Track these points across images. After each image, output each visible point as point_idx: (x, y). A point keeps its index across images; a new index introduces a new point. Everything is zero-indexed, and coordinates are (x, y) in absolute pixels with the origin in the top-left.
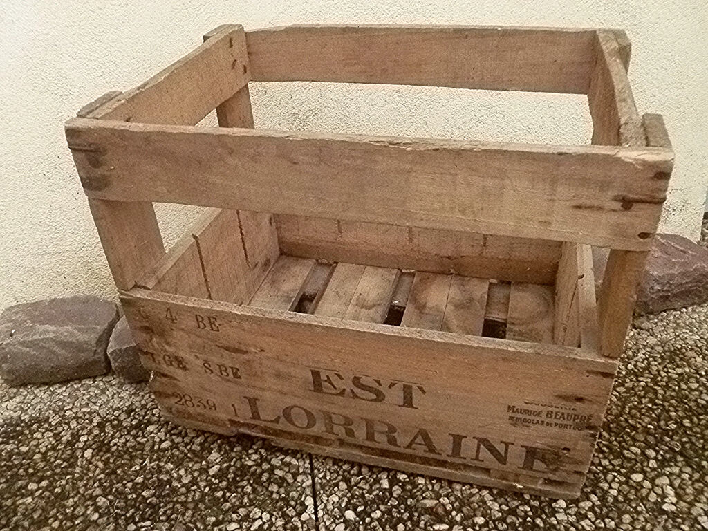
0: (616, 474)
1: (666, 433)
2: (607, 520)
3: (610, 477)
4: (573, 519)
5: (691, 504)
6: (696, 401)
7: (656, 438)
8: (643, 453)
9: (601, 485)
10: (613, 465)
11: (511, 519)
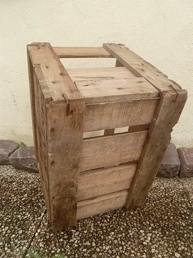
0: (136, 229)
1: (162, 219)
2: (123, 242)
3: (133, 229)
4: (113, 239)
5: (153, 244)
6: (180, 211)
7: (158, 220)
8: (150, 224)
9: (129, 231)
10: (137, 226)
11: (95, 234)
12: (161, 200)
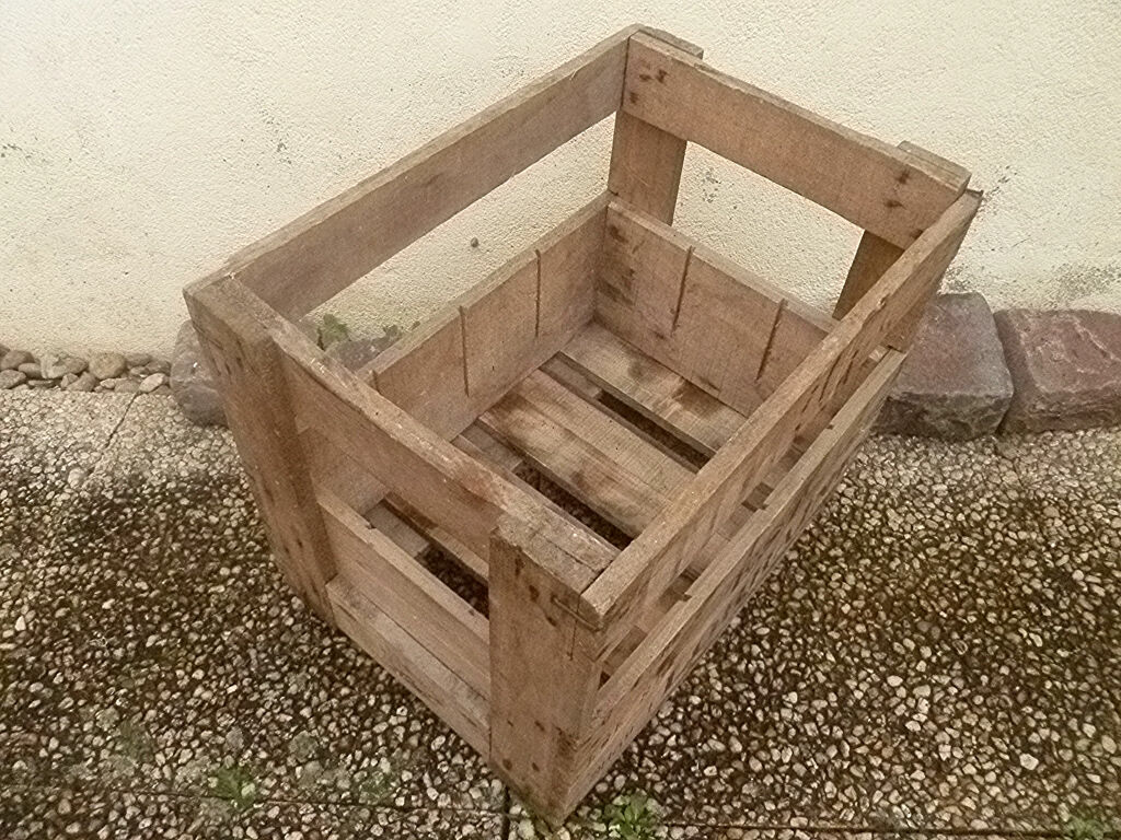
0: (871, 671)
1: (959, 627)
2: (835, 728)
3: (862, 674)
4: (797, 718)
5: (941, 728)
6: (1020, 587)
7: (943, 631)
8: (917, 649)
9: (848, 682)
10: (874, 659)
11: (730, 705)
12: (942, 546)
